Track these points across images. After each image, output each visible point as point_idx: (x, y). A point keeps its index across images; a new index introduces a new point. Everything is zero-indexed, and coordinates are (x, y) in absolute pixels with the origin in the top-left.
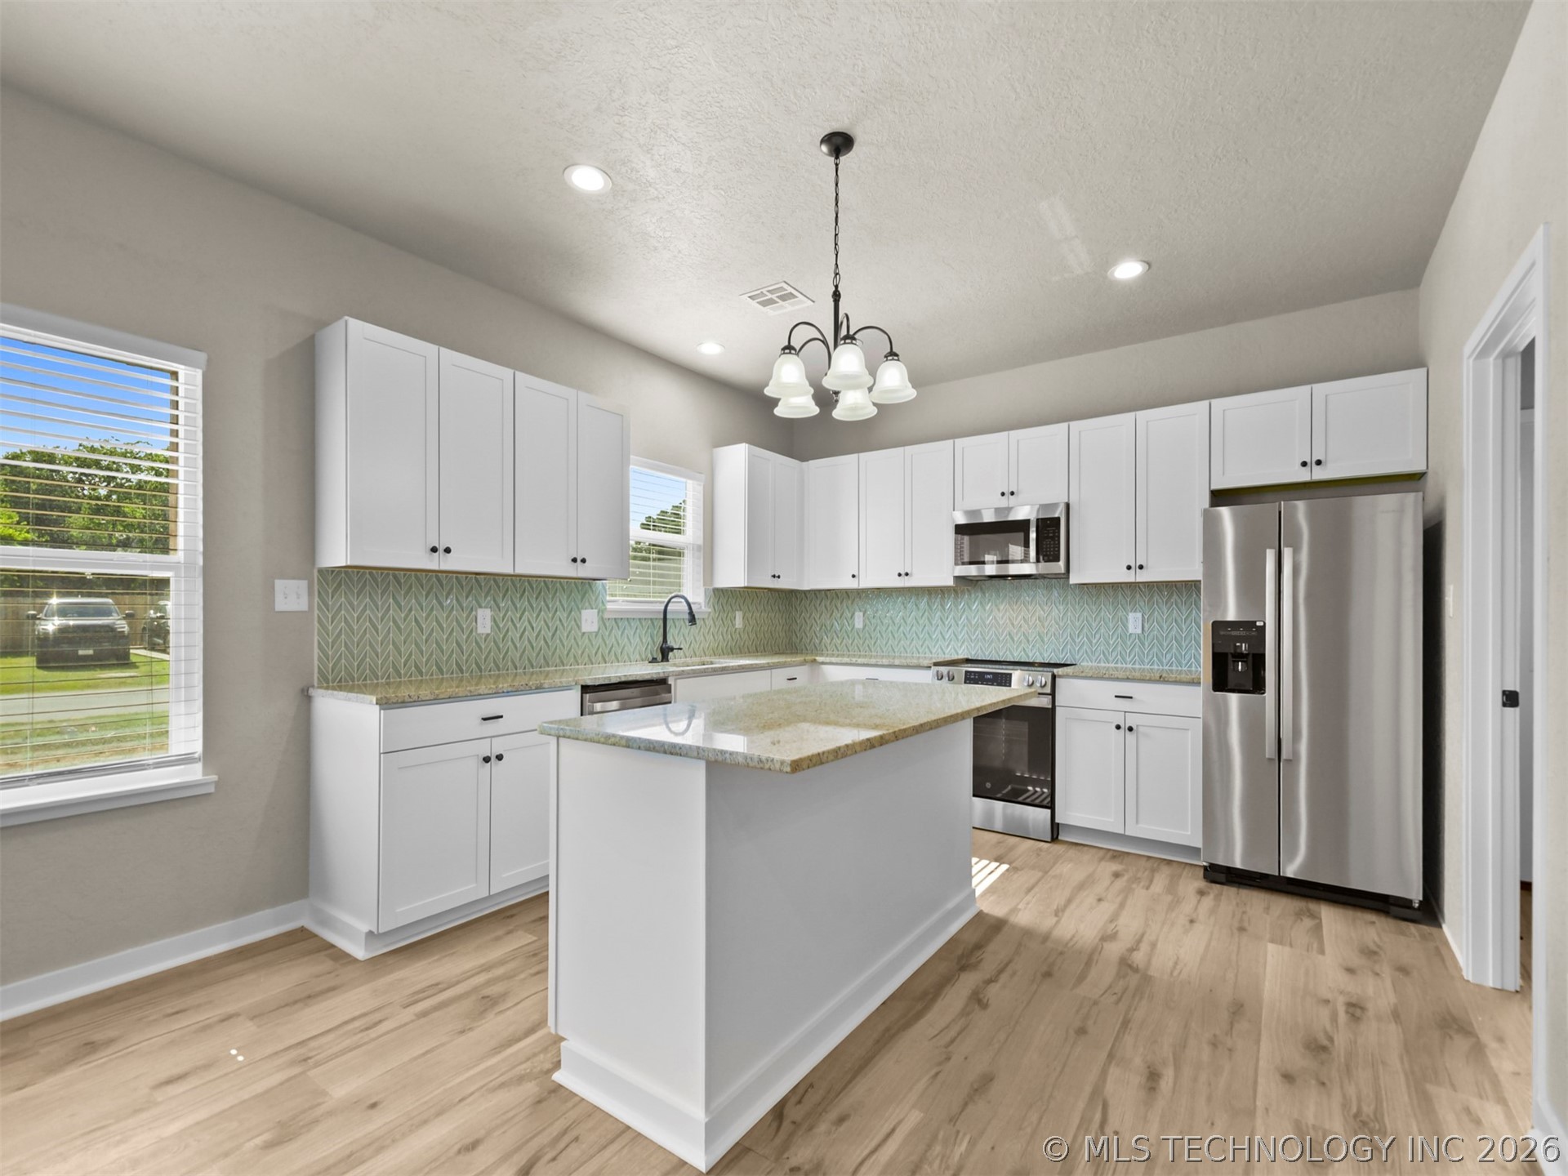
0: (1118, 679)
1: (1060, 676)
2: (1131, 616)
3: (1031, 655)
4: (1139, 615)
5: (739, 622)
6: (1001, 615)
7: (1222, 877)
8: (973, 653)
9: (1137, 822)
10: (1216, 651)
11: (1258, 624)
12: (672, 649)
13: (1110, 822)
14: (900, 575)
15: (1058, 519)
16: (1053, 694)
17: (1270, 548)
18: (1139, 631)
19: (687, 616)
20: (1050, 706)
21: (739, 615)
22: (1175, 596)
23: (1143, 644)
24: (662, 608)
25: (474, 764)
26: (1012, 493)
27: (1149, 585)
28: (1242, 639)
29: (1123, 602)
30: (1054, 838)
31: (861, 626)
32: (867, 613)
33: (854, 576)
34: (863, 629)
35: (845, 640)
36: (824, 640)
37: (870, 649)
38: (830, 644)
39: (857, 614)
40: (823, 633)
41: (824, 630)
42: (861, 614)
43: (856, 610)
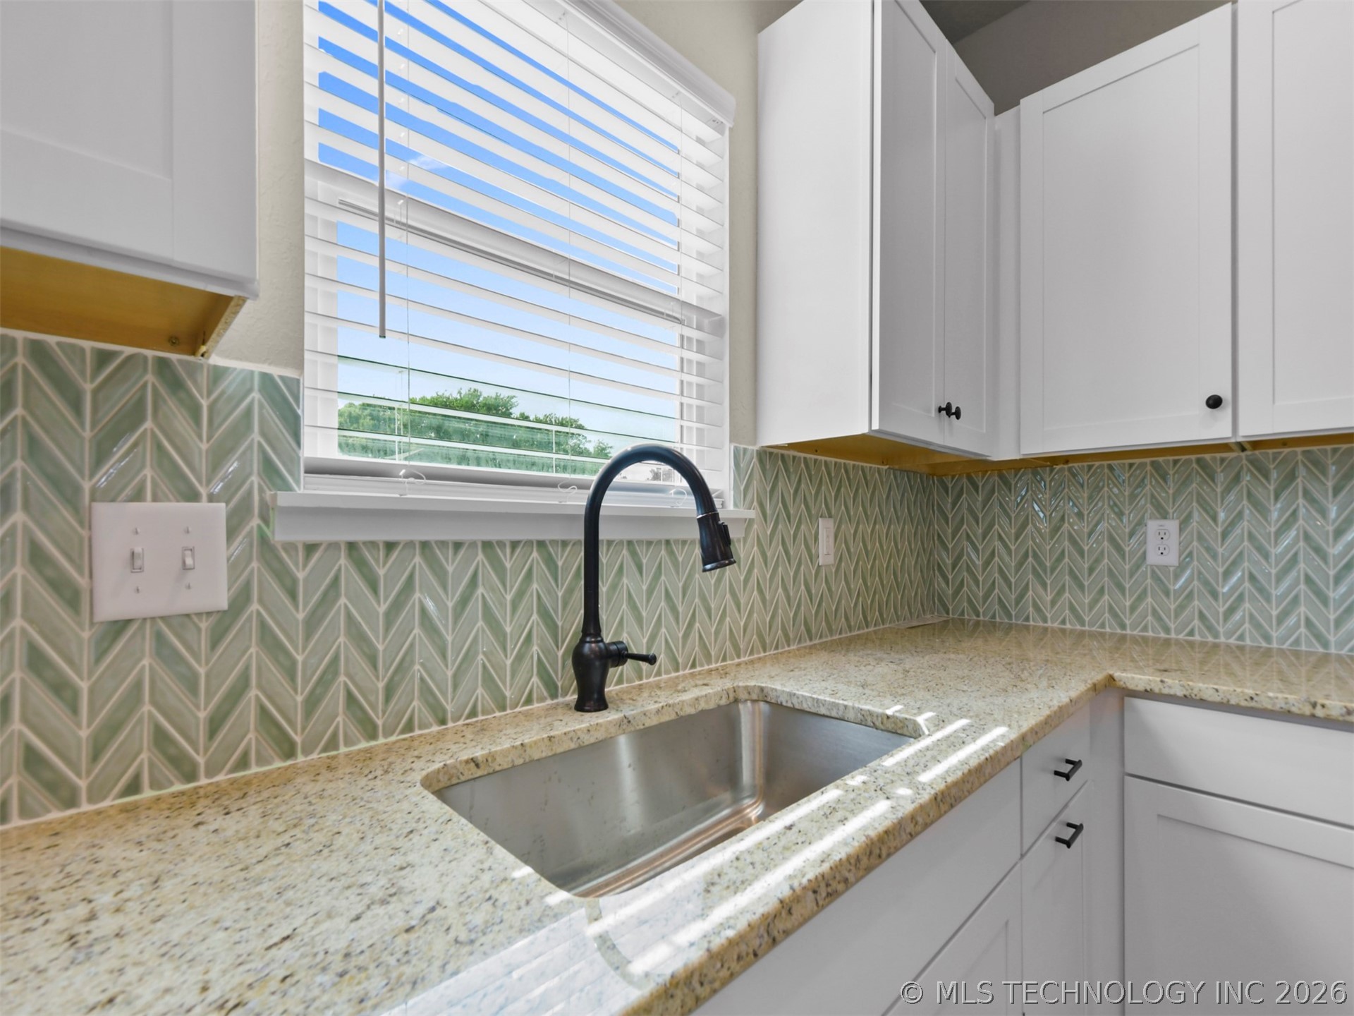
5: (826, 550)
12: (619, 655)
21: (825, 528)
31: (1172, 559)
32: (1194, 524)
33: (1214, 402)
34: (1181, 568)
35: (1106, 597)
36: (1030, 592)
37: (1210, 628)
38: (1053, 603)
39: (1153, 526)
40: (1031, 576)
41: (1034, 568)
42: (1172, 525)
43: (1147, 515)
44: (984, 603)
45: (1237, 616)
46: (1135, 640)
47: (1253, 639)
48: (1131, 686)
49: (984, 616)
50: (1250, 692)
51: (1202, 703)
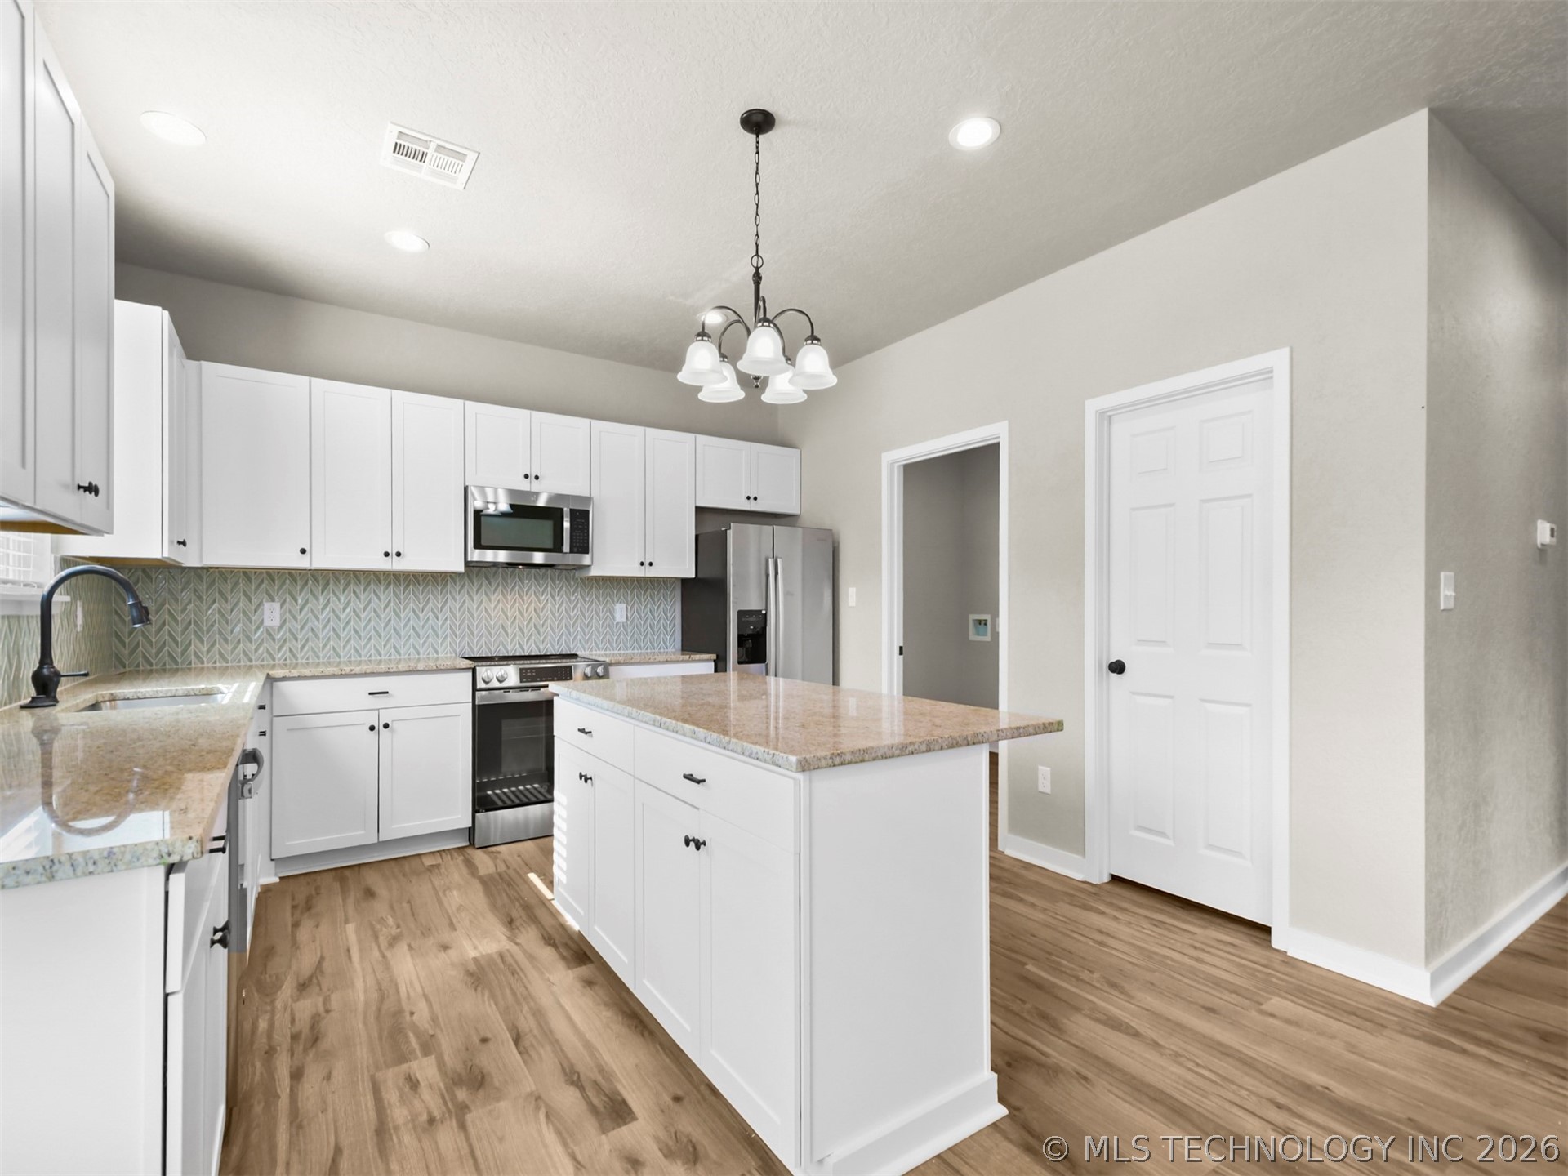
2: (619, 606)
4: (624, 605)
10: (740, 632)
11: (763, 612)
14: (387, 554)
15: (588, 511)
17: (771, 558)
18: (624, 620)
22: (649, 590)
23: (627, 632)
26: (536, 477)
28: (754, 624)
29: (612, 594)
31: (277, 622)
32: (287, 604)
33: (303, 551)
34: (281, 627)
35: (241, 645)
36: (192, 647)
37: (294, 656)
38: (208, 651)
39: (267, 605)
40: (192, 637)
41: (195, 632)
42: (277, 605)
43: (265, 599)
44: (157, 656)
45: (306, 649)
46: (256, 666)
47: (313, 659)
48: (277, 676)
49: (156, 665)
50: (322, 670)
51: (305, 678)
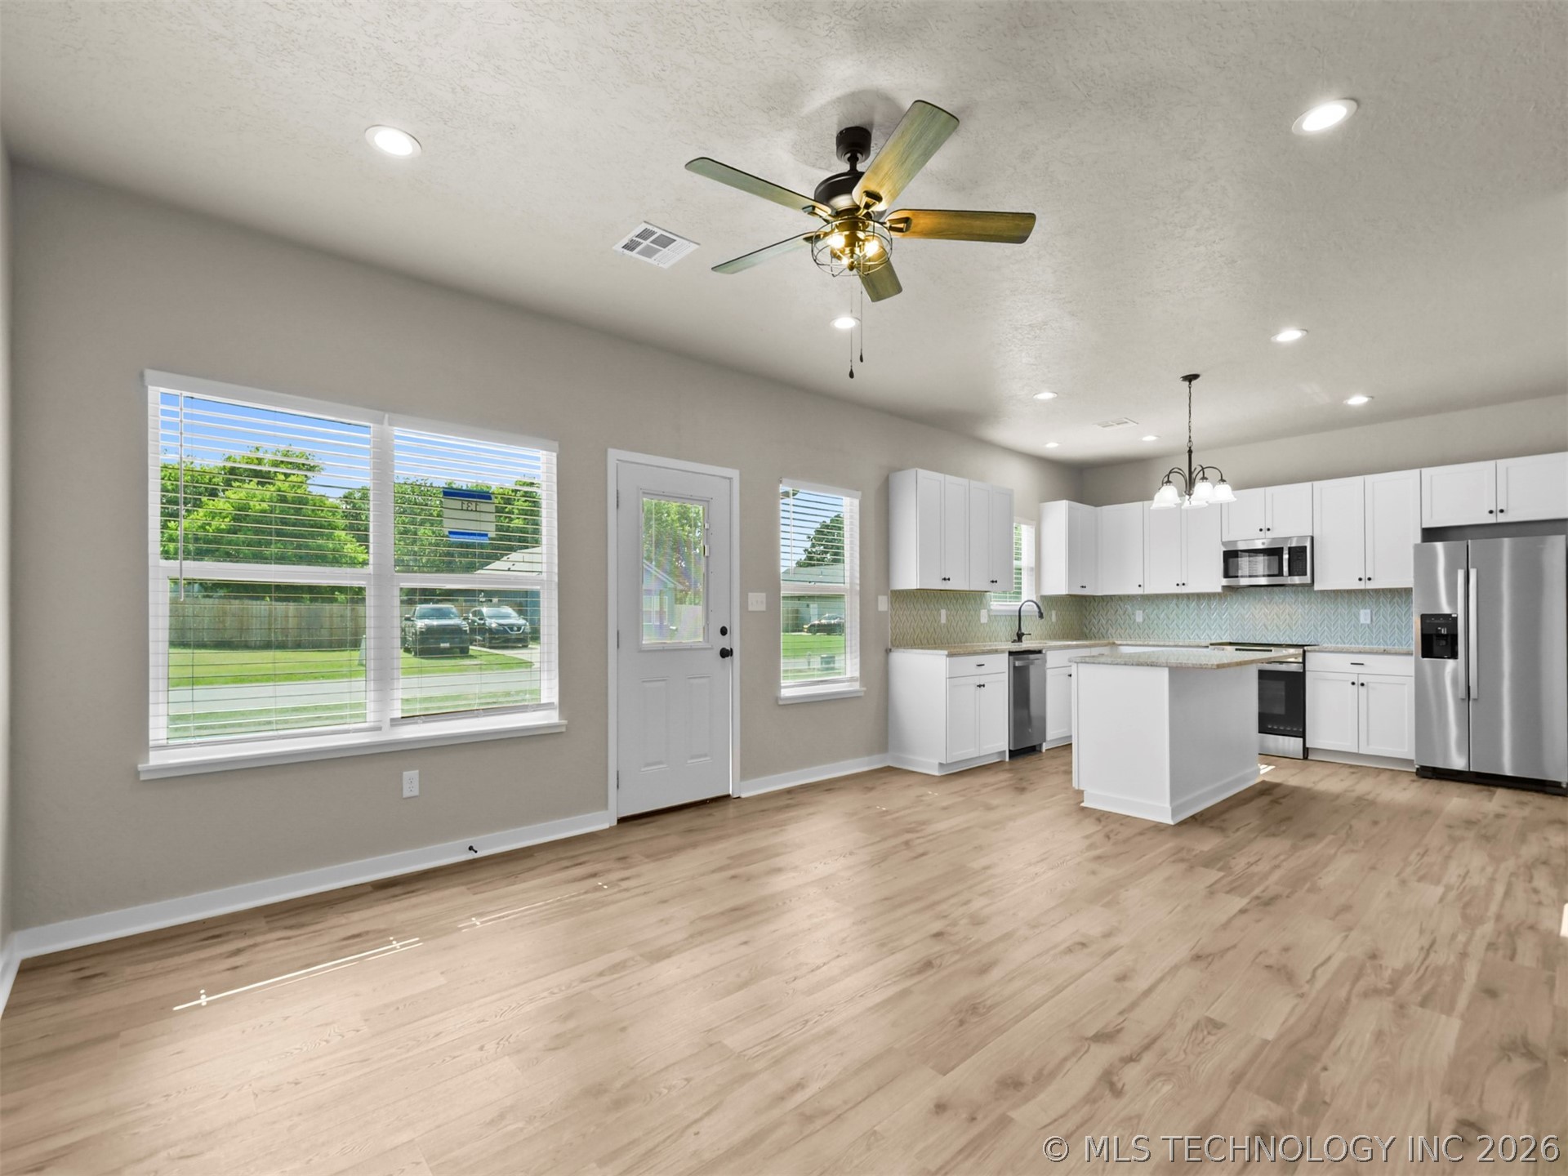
0: (1353, 652)
1: (1309, 651)
2: (1362, 612)
3: (1282, 639)
4: (1369, 611)
6: (1257, 612)
7: (1430, 774)
8: (1234, 638)
9: (1368, 744)
10: (1424, 632)
11: (1453, 616)
12: (1023, 634)
13: (1348, 746)
14: (1178, 585)
15: (1305, 547)
16: (1304, 662)
17: (1461, 568)
18: (1369, 622)
19: (1037, 614)
20: (1302, 671)
22: (1397, 598)
23: (1372, 631)
24: (1018, 608)
25: (973, 688)
26: (1269, 530)
27: (1377, 591)
28: (1442, 626)
29: (1356, 602)
30: (1305, 757)
32: (1146, 611)
36: (1110, 631)
39: (1137, 612)
